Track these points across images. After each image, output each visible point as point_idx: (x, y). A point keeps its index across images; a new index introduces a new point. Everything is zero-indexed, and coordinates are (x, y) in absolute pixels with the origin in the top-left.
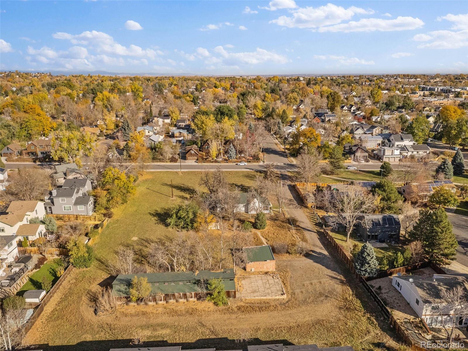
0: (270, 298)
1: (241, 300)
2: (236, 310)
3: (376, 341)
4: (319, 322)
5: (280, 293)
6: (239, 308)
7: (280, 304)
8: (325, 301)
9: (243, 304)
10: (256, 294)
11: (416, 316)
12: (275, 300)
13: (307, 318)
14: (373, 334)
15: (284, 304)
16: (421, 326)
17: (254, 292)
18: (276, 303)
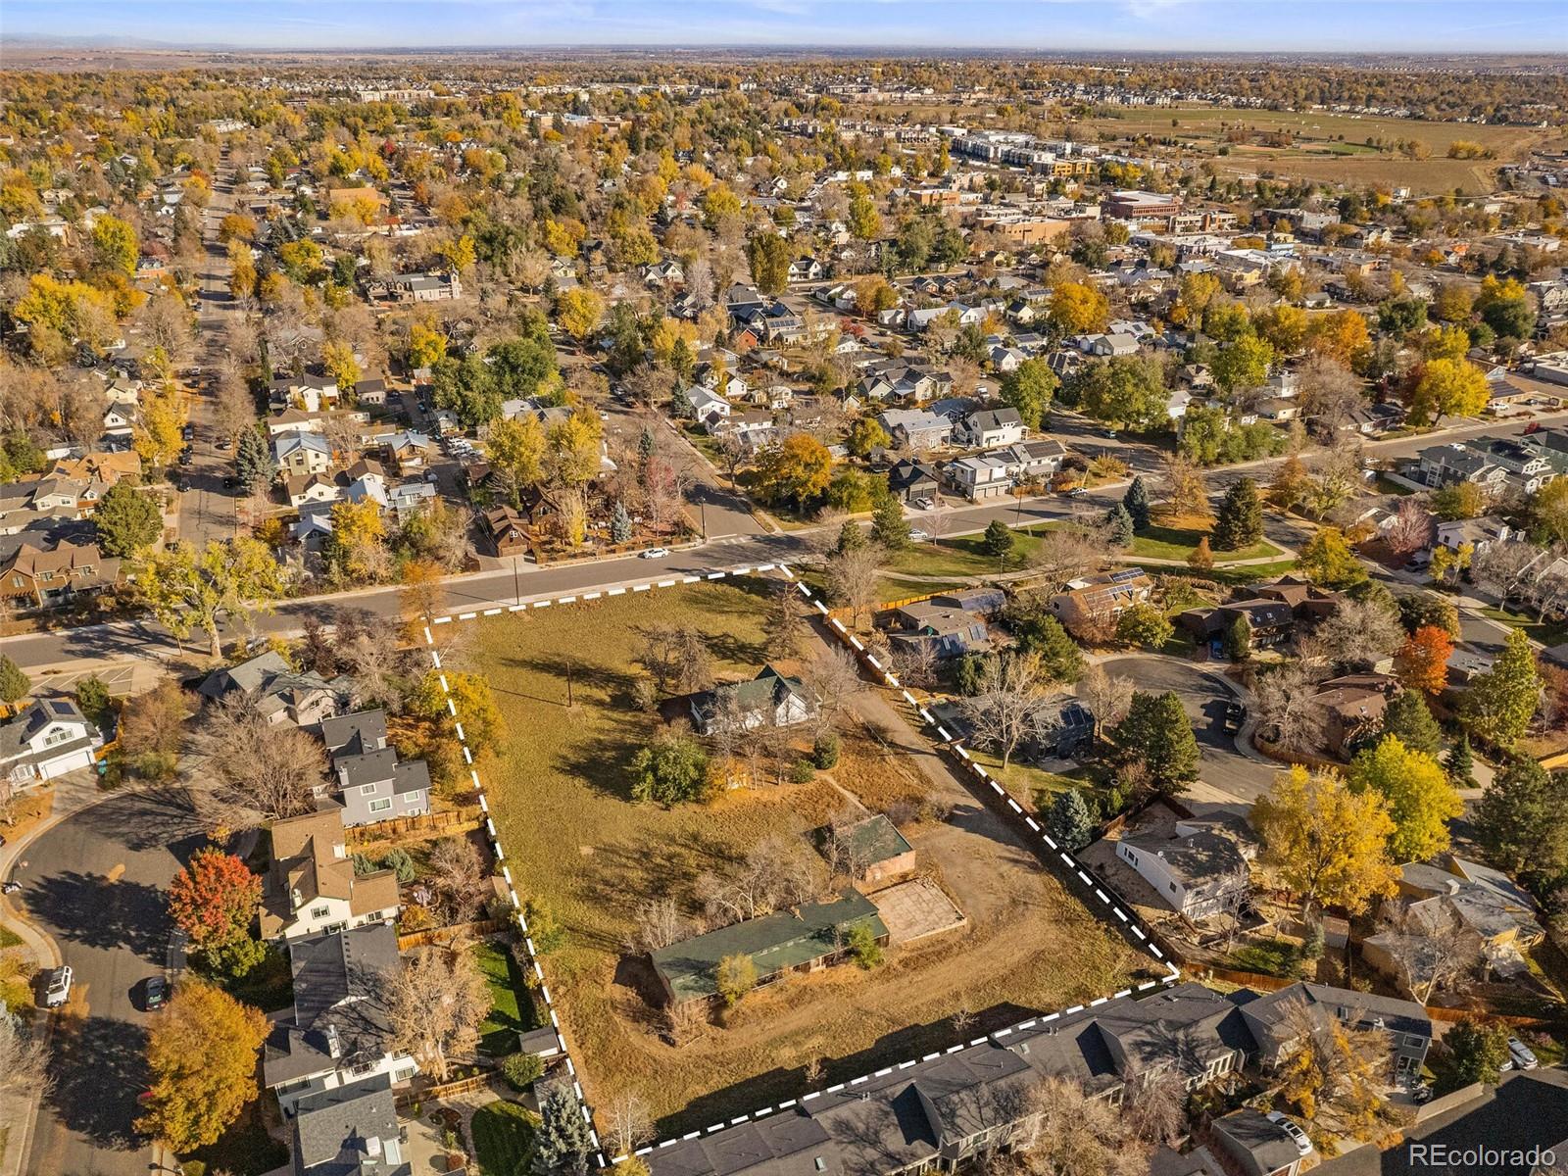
0: (942, 930)
1: (901, 949)
2: (900, 968)
3: (1134, 969)
4: (1038, 957)
5: (954, 916)
6: (905, 963)
7: (963, 938)
8: (1027, 914)
9: (908, 955)
10: (916, 929)
11: (1174, 910)
12: (951, 932)
13: (1019, 955)
14: (1123, 957)
15: (969, 937)
16: (1181, 925)
17: (910, 925)
18: (957, 938)
